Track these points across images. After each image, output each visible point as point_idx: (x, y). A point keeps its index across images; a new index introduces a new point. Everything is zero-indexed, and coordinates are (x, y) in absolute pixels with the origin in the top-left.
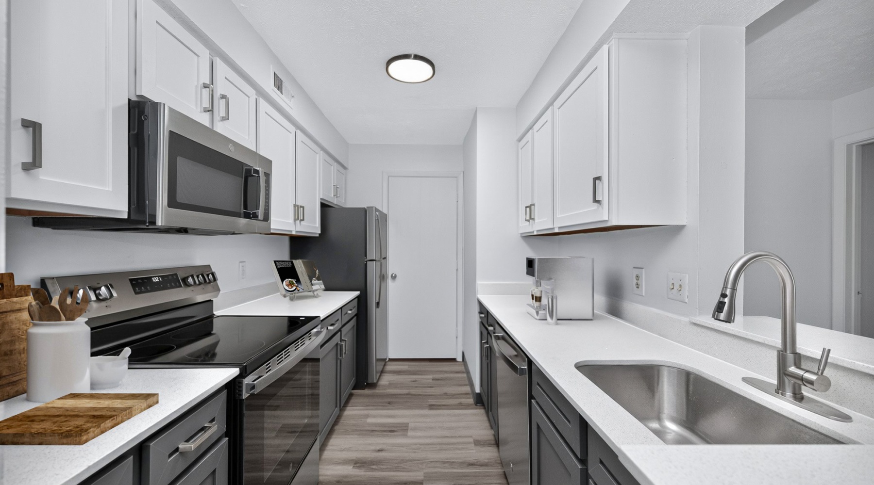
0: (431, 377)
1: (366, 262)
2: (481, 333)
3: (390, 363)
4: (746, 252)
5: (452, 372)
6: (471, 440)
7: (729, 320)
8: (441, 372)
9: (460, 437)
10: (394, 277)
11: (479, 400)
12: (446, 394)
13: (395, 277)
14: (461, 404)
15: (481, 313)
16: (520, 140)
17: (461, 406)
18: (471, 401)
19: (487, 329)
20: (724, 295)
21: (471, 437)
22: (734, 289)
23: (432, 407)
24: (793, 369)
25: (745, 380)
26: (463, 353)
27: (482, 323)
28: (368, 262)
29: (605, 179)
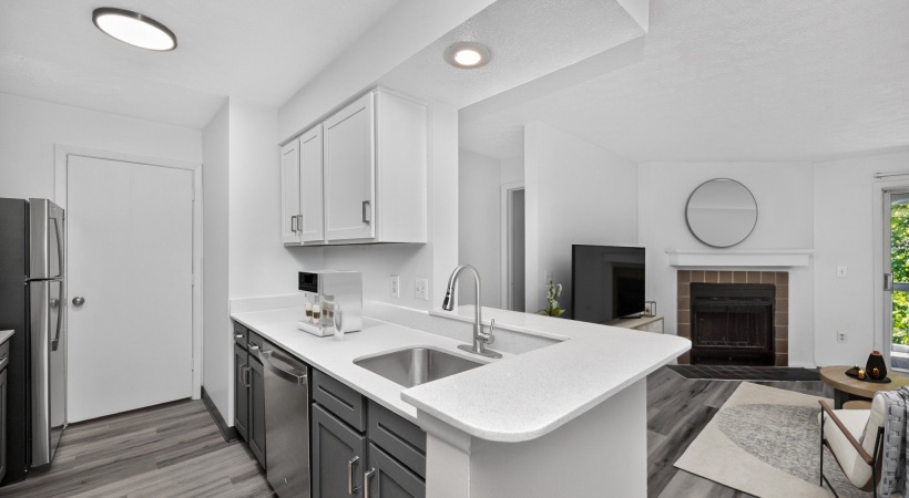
0: (154, 429)
1: (28, 282)
2: (237, 357)
3: (70, 430)
4: (459, 264)
5: (189, 415)
6: (228, 480)
7: (451, 309)
8: (170, 419)
9: (212, 482)
10: (78, 303)
11: (235, 435)
12: (182, 443)
13: (82, 301)
14: (207, 447)
15: (236, 333)
16: (282, 145)
17: (208, 449)
18: (222, 439)
19: (247, 350)
20: (448, 293)
21: (227, 477)
22: (453, 289)
23: (161, 465)
24: (480, 334)
25: (459, 347)
26: (202, 388)
27: (238, 344)
28: (32, 283)
29: (373, 203)
